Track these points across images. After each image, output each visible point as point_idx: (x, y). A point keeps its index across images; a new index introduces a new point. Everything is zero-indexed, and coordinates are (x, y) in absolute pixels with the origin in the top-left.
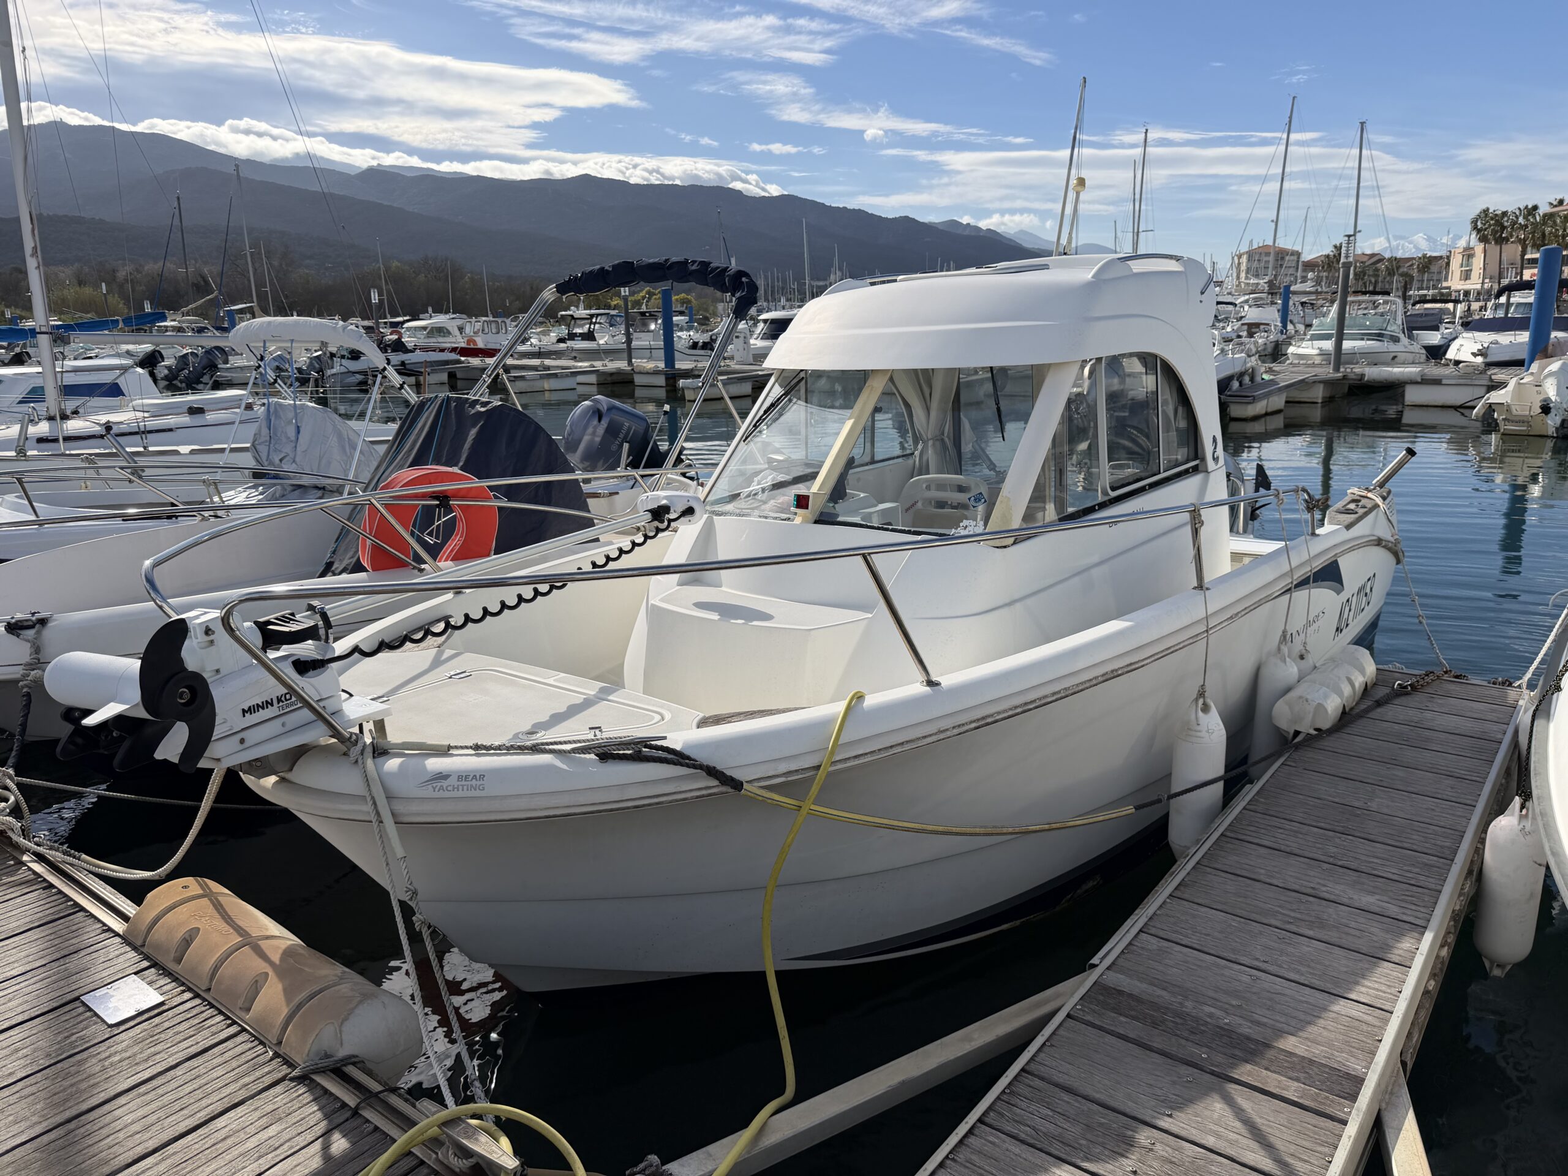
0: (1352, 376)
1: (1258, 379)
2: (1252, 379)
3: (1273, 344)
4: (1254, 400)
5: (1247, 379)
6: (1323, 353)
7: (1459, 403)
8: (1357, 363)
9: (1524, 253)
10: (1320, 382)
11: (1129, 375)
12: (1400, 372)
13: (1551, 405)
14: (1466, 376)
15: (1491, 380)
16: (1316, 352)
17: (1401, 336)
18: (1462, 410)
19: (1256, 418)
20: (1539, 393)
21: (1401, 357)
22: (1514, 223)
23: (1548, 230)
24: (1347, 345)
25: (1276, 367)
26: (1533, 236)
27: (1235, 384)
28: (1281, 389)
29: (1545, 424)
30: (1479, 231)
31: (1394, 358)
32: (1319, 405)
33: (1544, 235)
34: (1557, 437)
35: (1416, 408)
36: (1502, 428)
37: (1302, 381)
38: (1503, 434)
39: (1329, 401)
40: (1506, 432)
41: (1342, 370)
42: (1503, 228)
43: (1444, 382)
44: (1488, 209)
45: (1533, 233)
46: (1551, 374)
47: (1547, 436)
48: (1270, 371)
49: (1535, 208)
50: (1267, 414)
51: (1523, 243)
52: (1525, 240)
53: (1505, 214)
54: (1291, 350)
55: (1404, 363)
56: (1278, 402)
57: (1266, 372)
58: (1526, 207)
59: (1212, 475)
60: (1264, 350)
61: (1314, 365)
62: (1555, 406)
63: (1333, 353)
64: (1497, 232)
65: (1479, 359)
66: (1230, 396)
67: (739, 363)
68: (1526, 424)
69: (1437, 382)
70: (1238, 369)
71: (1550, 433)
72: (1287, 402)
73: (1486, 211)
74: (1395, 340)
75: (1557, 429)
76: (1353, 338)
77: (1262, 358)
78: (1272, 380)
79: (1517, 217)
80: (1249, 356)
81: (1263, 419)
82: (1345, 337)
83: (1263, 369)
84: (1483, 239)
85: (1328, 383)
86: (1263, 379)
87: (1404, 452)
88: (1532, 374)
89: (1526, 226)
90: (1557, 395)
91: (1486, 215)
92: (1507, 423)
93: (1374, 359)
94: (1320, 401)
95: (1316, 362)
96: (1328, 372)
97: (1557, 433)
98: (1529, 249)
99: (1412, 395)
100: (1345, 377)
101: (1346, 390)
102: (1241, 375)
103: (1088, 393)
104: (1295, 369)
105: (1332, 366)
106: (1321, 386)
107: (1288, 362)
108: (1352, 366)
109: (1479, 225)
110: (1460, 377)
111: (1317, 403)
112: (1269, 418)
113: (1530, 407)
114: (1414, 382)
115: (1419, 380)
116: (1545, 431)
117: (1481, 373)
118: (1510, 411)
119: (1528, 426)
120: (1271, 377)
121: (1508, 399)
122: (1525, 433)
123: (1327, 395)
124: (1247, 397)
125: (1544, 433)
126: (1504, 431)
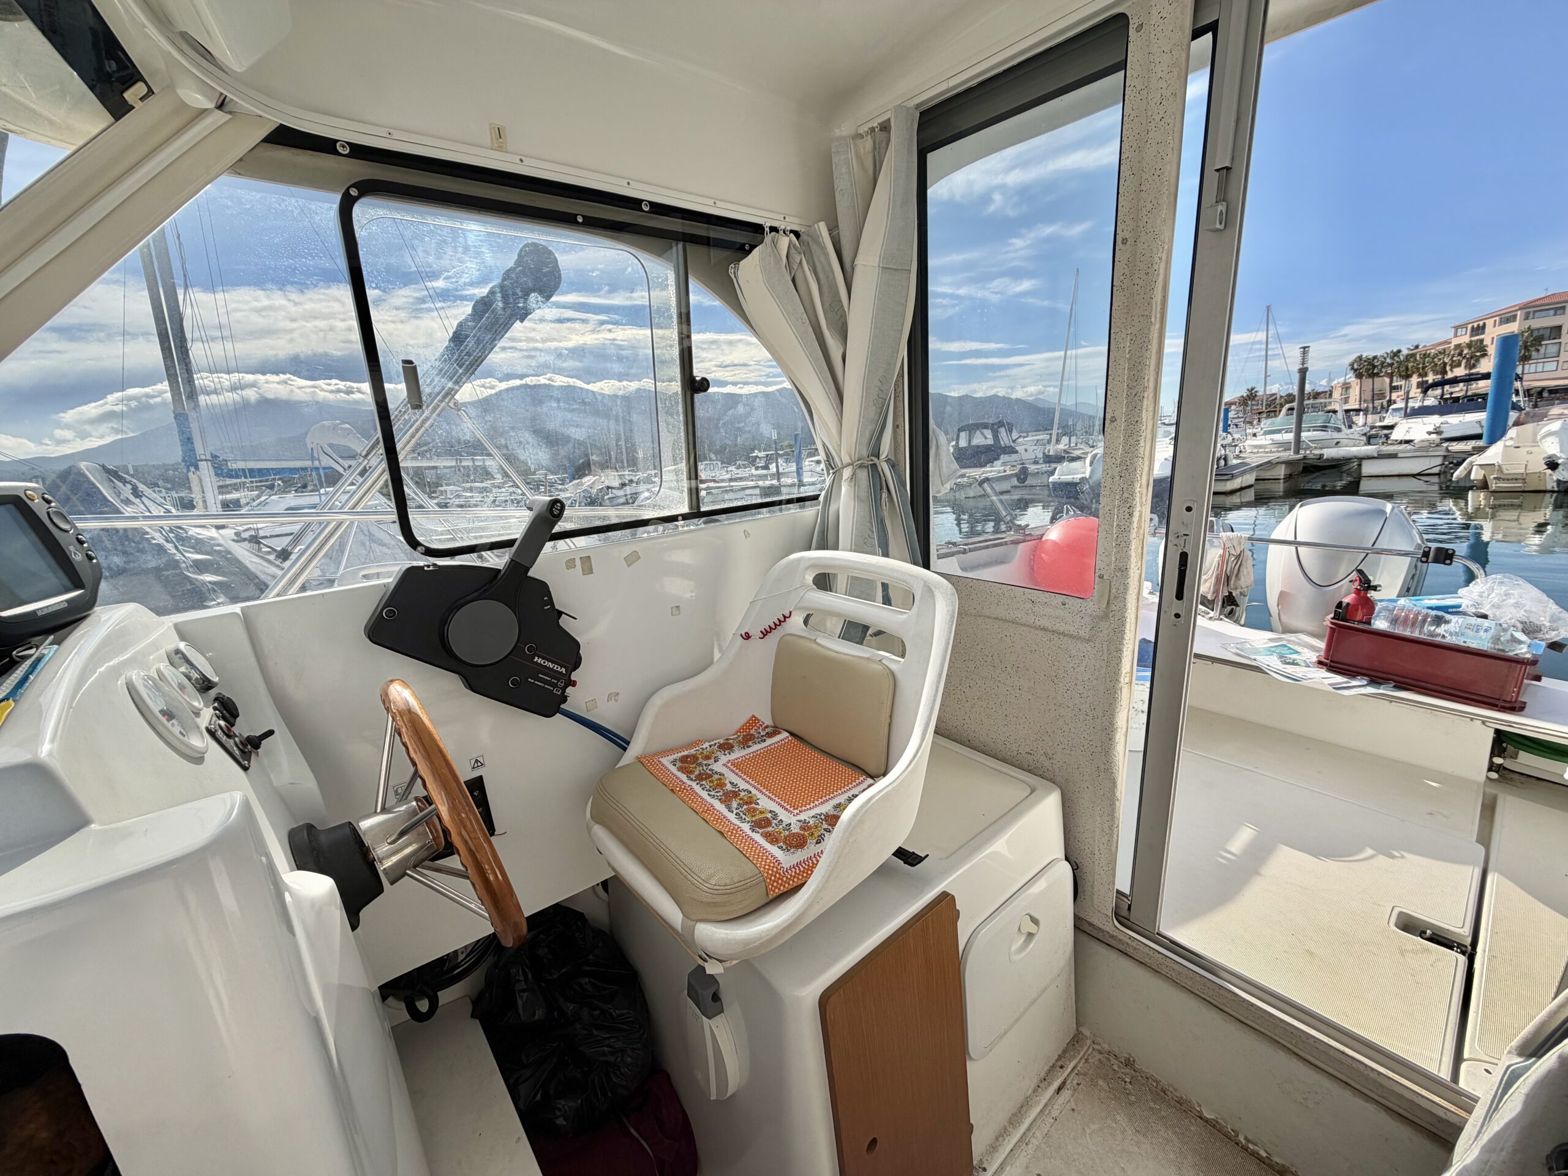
0: (1311, 457)
1: (1230, 463)
4: (1233, 477)
5: (1222, 462)
6: (1283, 442)
7: (1416, 472)
8: (1314, 447)
9: (1391, 382)
10: (1283, 463)
12: (1357, 450)
13: (1559, 461)
14: (1420, 449)
15: (1447, 450)
17: (1343, 427)
18: (1422, 478)
19: (1233, 492)
20: (1530, 453)
21: (1347, 441)
22: (1383, 363)
23: (1410, 365)
24: (1304, 435)
26: (1399, 370)
28: (1252, 469)
30: (1355, 370)
31: (1338, 443)
32: (1282, 481)
33: (1407, 369)
34: (1559, 492)
35: (1375, 479)
36: (1493, 486)
37: (1269, 462)
38: (1495, 492)
39: (1289, 477)
40: (1499, 490)
41: (1302, 453)
42: (1374, 367)
43: (1400, 455)
44: (1361, 356)
45: (1398, 368)
46: (1548, 435)
47: (1545, 492)
49: (1399, 351)
50: (1242, 489)
51: (1391, 376)
52: (1392, 373)
53: (1375, 357)
56: (1250, 479)
57: (1236, 457)
58: (1392, 351)
61: (1273, 451)
62: (1562, 462)
63: (1293, 441)
64: (1369, 370)
65: (1434, 436)
69: (1392, 456)
71: (1549, 488)
72: (1256, 480)
73: (1360, 358)
74: (1339, 430)
78: (1243, 462)
79: (1385, 359)
81: (1238, 493)
84: (1359, 376)
85: (1289, 463)
86: (1234, 463)
89: (1393, 364)
90: (1563, 453)
91: (1361, 360)
92: (1498, 481)
93: (1322, 444)
94: (1282, 477)
96: (1290, 455)
97: (1558, 487)
98: (1395, 378)
99: (1368, 468)
100: (1305, 458)
101: (1301, 469)
103: (1090, 477)
105: (1292, 450)
106: (1283, 466)
107: (1248, 450)
109: (1356, 366)
110: (1415, 451)
111: (1280, 479)
112: (1243, 492)
113: (1526, 465)
114: (1370, 458)
115: (1376, 455)
116: (1545, 486)
117: (1437, 446)
118: (1501, 470)
119: (1525, 483)
120: (1240, 461)
121: (1503, 461)
122: (1521, 489)
123: (1288, 473)
124: (1227, 475)
125: (1543, 489)
126: (1494, 489)
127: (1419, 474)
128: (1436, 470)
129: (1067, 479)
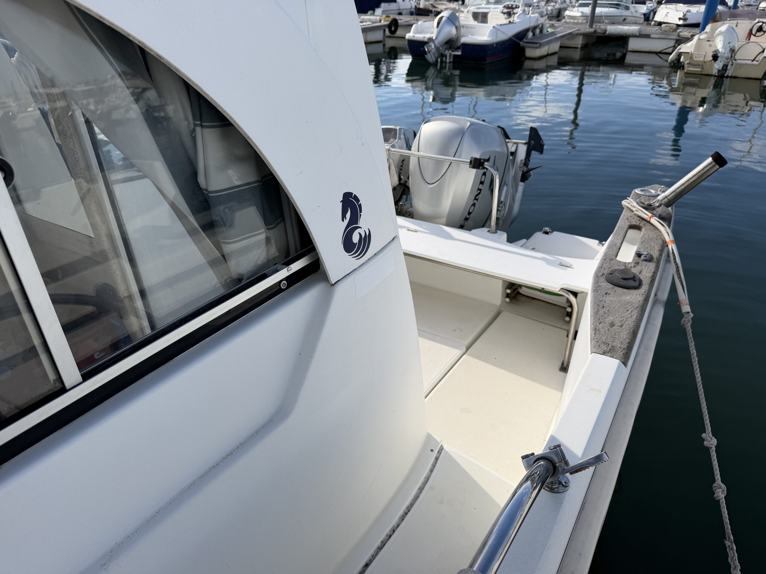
0: (599, 31)
1: (545, 31)
2: (541, 31)
3: (557, 11)
4: (541, 45)
5: (538, 31)
6: (584, 16)
7: (659, 50)
8: (603, 22)
10: (581, 34)
11: (463, 27)
12: (627, 29)
13: (719, 55)
14: (665, 32)
15: (679, 36)
16: (579, 14)
18: (659, 55)
19: (541, 58)
20: (710, 46)
21: (629, 19)
24: (598, 10)
25: (557, 24)
27: (530, 34)
28: (557, 39)
29: (712, 67)
31: (625, 19)
32: (579, 50)
34: (718, 76)
35: (634, 53)
36: (687, 69)
37: (570, 34)
38: (686, 73)
39: (585, 47)
40: (688, 72)
41: (594, 26)
43: (652, 36)
46: (721, 33)
47: (711, 75)
48: (552, 26)
50: (548, 55)
54: (567, 13)
55: (630, 24)
56: (555, 47)
57: (550, 27)
59: (339, 290)
60: (552, 13)
61: (578, 23)
62: (721, 56)
63: (590, 15)
65: (680, 22)
66: (526, 42)
68: (701, 67)
69: (648, 36)
70: (533, 24)
71: (714, 73)
72: (561, 47)
74: (627, 8)
75: (719, 71)
76: (603, 6)
77: (550, 18)
78: (552, 32)
80: (542, 16)
82: (598, 5)
83: (548, 25)
85: (585, 35)
86: (548, 31)
87: (710, 160)
88: (706, 32)
90: (723, 48)
92: (689, 66)
93: (613, 20)
94: (579, 46)
95: (580, 21)
96: (586, 29)
99: (633, 44)
100: (595, 32)
101: (595, 40)
102: (534, 28)
103: (436, 38)
104: (567, 25)
105: (588, 24)
106: (581, 37)
107: (564, 20)
108: (600, 24)
110: (661, 33)
111: (578, 48)
112: (549, 57)
113: (705, 56)
114: (634, 36)
115: (638, 34)
116: (712, 72)
117: (673, 31)
118: (691, 58)
119: (703, 68)
120: (553, 30)
121: (694, 51)
122: (699, 73)
123: (584, 43)
124: (537, 43)
125: (711, 73)
126: (686, 71)
127: (660, 52)
129: (420, 37)
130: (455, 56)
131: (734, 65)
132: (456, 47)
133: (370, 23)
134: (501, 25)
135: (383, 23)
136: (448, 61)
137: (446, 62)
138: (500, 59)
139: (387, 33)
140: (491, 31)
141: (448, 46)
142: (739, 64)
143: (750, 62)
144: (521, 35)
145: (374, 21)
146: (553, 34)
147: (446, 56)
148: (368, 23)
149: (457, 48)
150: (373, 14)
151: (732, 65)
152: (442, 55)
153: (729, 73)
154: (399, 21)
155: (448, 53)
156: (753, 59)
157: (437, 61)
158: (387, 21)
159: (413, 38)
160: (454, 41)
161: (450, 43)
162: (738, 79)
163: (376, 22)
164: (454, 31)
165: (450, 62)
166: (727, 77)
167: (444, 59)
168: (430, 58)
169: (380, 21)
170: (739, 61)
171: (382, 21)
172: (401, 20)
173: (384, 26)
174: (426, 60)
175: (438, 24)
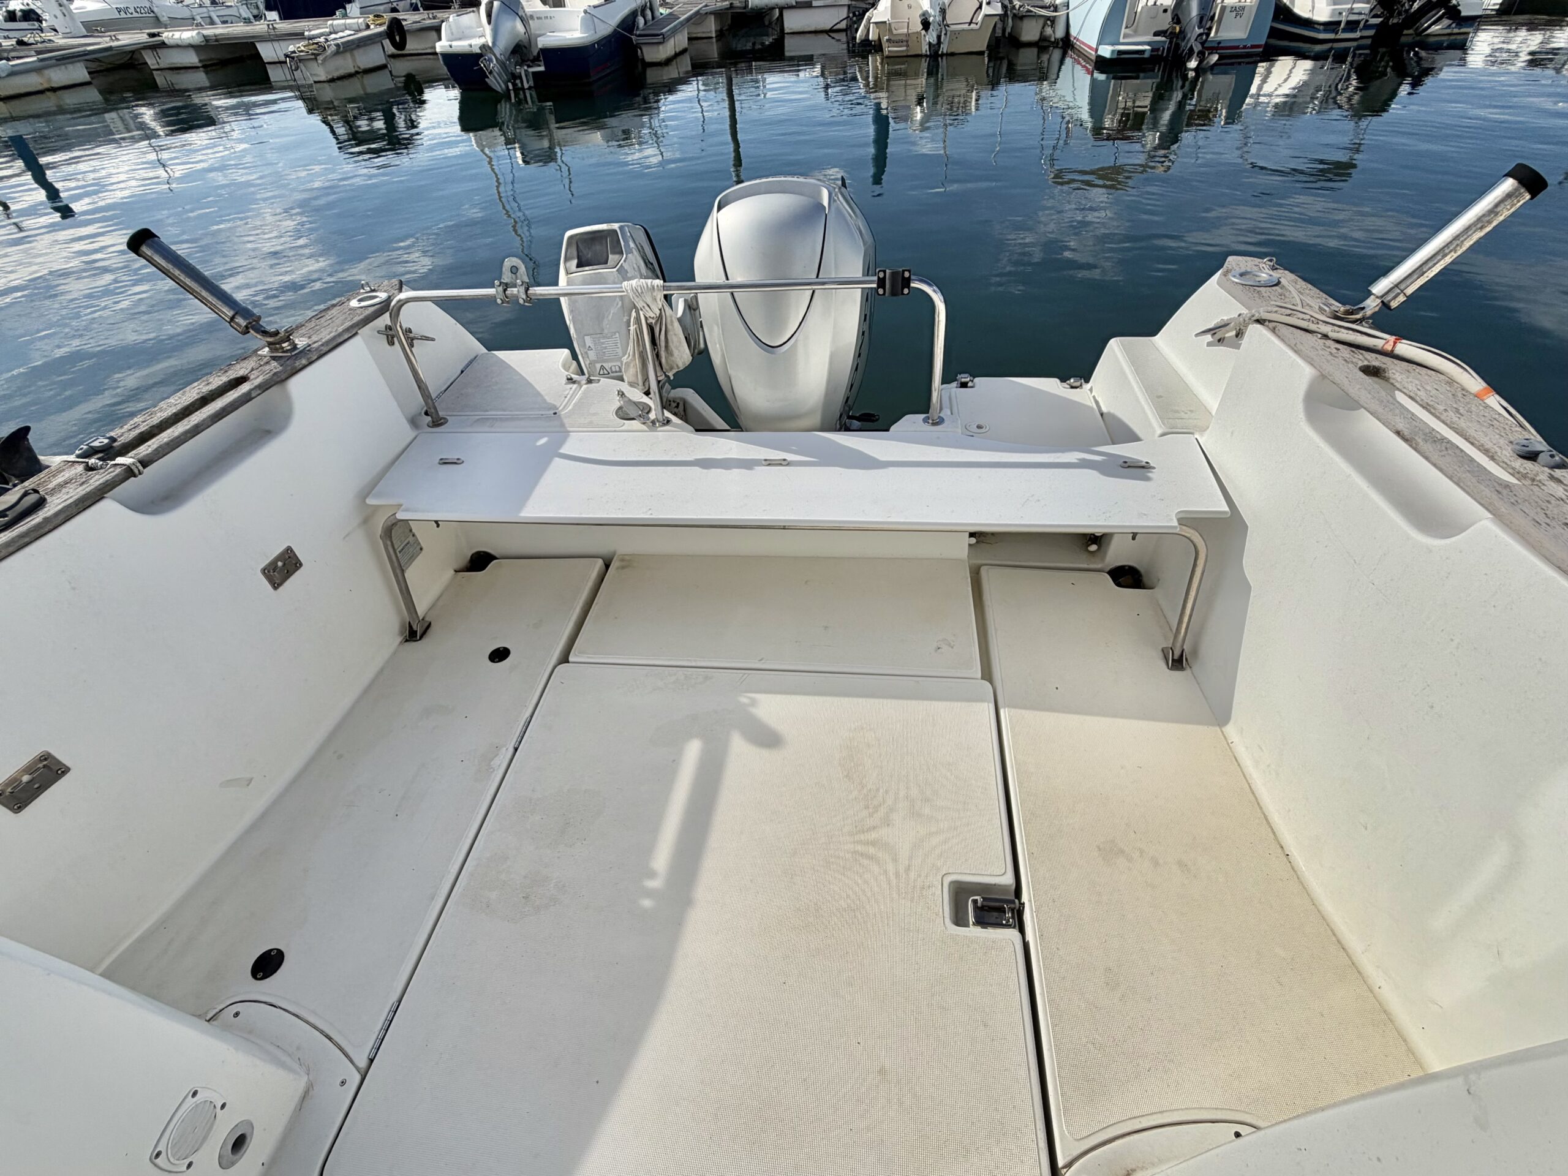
0: (737, 3)
1: (658, 14)
2: (653, 14)
4: (664, 39)
5: (648, 14)
7: (828, 27)
10: (711, 13)
11: (532, 17)
18: (832, 35)
19: (668, 62)
27: (641, 21)
28: (682, 24)
32: (714, 40)
35: (795, 36)
36: (888, 49)
37: (697, 13)
38: (888, 57)
39: (720, 35)
40: (890, 55)
43: (815, 3)
50: (676, 55)
56: (680, 41)
66: (640, 36)
67: (67, 35)
68: (905, 43)
69: (808, 5)
71: (924, 52)
72: (690, 39)
78: (670, 14)
81: (674, 62)
85: (718, 14)
86: (661, 14)
92: (890, 44)
94: (714, 35)
96: (717, 2)
99: (791, 21)
100: (731, 6)
102: (643, 9)
103: (494, 43)
106: (712, 18)
111: (712, 38)
113: (910, 23)
114: (790, 7)
115: (794, 3)
118: (890, 30)
119: (908, 46)
120: (668, 11)
121: (889, 17)
122: (905, 54)
123: (719, 28)
124: (658, 35)
125: (920, 53)
126: (886, 53)
127: (832, 30)
128: (843, 25)
129: (461, 46)
130: (534, 73)
131: (948, 33)
132: (531, 58)
133: (353, 32)
134: (595, 7)
135: (374, 30)
136: (526, 86)
137: (523, 89)
138: (608, 71)
139: (390, 49)
140: (583, 19)
141: (518, 57)
142: (954, 32)
143: (966, 26)
144: (628, 23)
145: (356, 27)
146: (672, 17)
147: (520, 78)
148: (348, 32)
149: (535, 61)
150: (345, 16)
151: (946, 34)
152: (515, 77)
153: (944, 48)
154: (404, 23)
155: (521, 70)
156: (969, 21)
157: (507, 87)
158: (380, 25)
159: (450, 50)
160: (525, 47)
161: (521, 51)
162: (956, 57)
163: (360, 30)
164: (520, 27)
165: (530, 88)
166: (942, 55)
167: (518, 81)
168: (496, 82)
169: (368, 27)
170: (953, 27)
171: (372, 27)
172: (405, 20)
173: (379, 35)
174: (489, 89)
175: (489, 15)
